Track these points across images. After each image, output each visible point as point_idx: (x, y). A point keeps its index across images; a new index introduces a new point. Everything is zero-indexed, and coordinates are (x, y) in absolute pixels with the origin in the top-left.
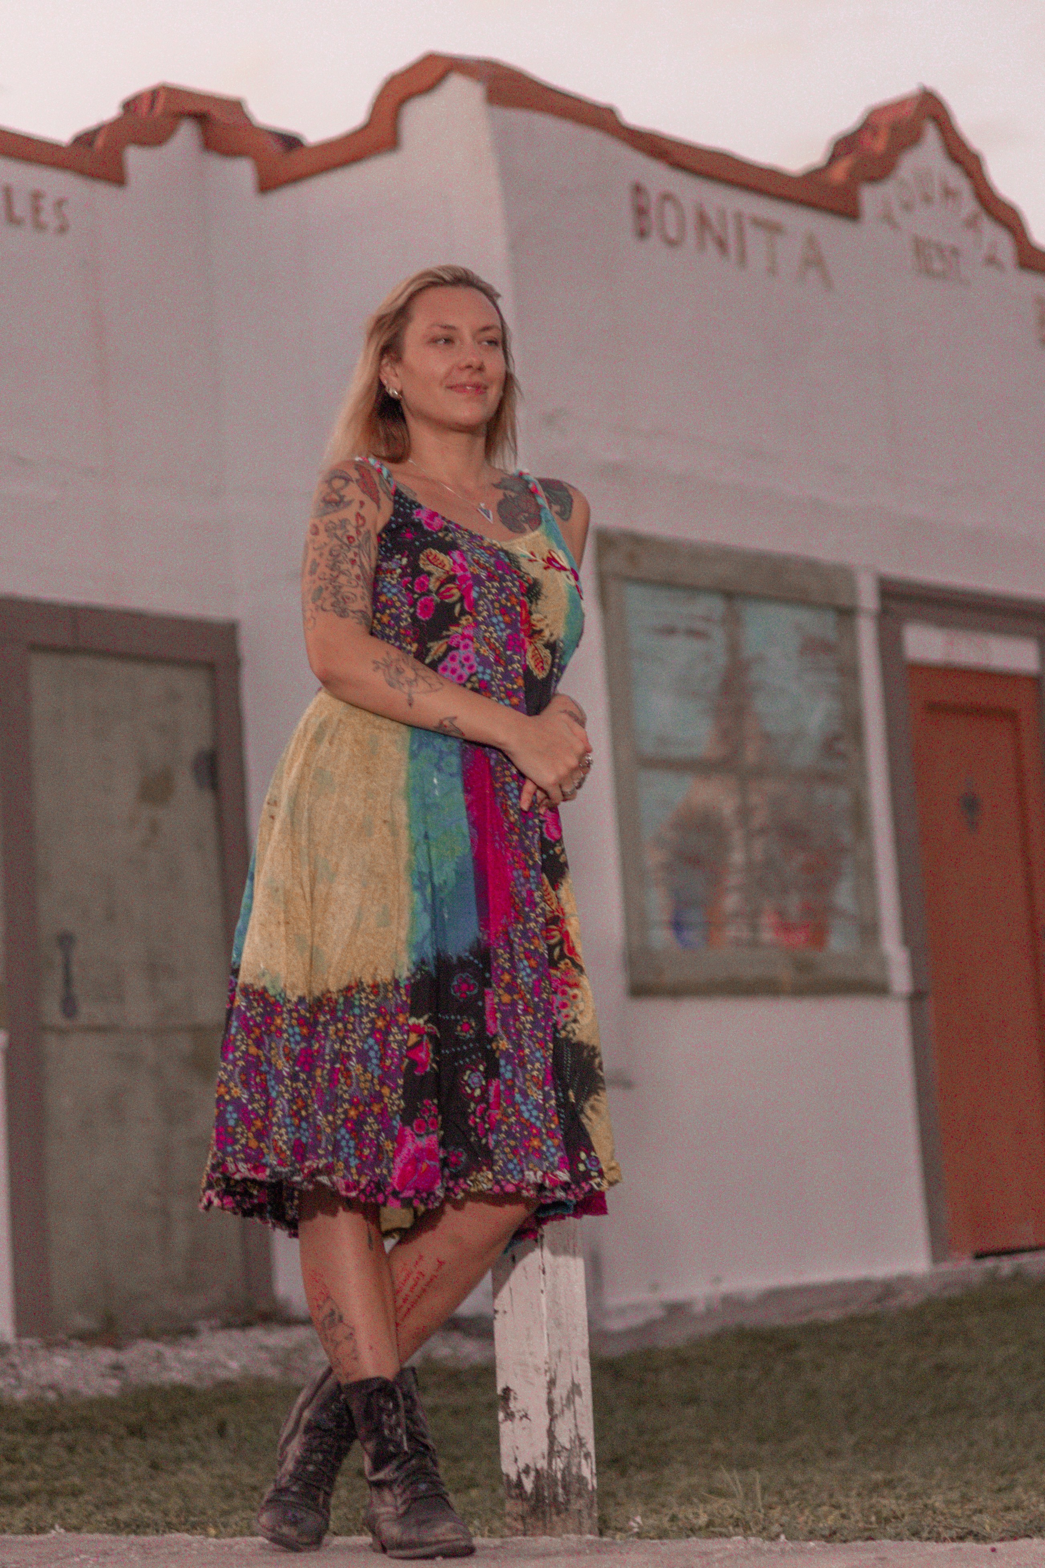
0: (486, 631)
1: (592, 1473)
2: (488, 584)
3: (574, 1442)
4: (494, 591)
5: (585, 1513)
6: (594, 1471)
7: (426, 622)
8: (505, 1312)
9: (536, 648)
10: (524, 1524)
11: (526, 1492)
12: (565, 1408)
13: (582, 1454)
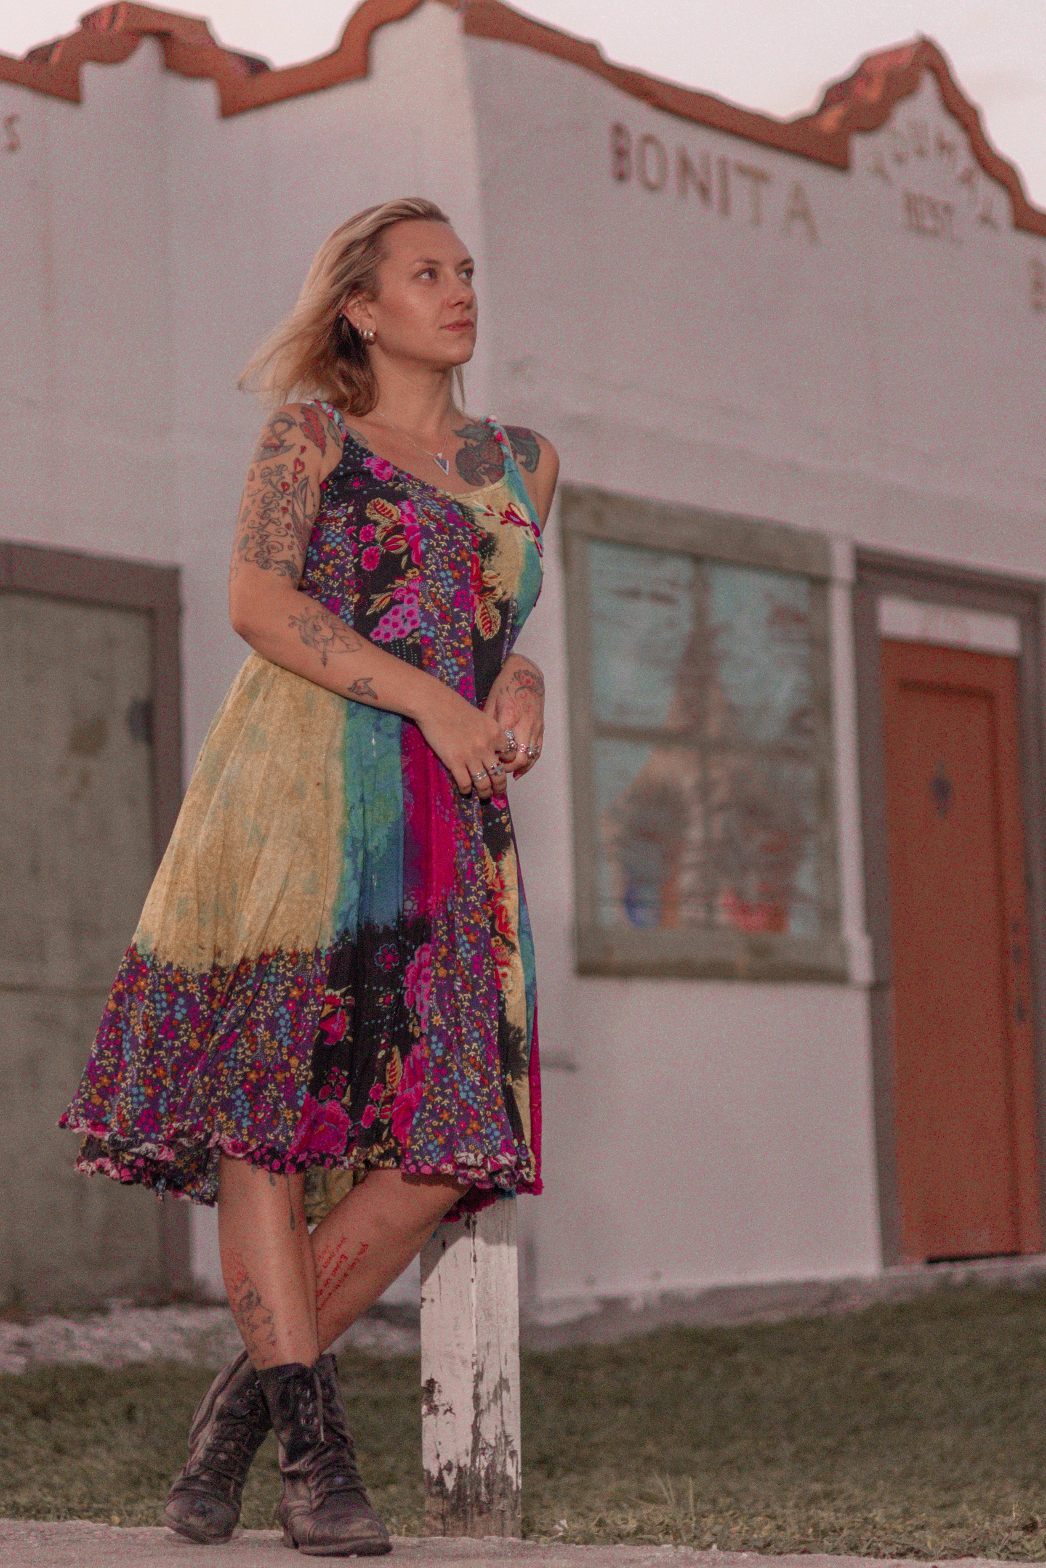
0: (432, 586)
1: (517, 1472)
2: (436, 536)
3: (500, 1438)
4: (444, 544)
5: (508, 1514)
6: (520, 1471)
7: (370, 573)
8: (433, 1300)
9: (486, 607)
10: (444, 1523)
11: (447, 1490)
12: (492, 1404)
13: (508, 1452)
